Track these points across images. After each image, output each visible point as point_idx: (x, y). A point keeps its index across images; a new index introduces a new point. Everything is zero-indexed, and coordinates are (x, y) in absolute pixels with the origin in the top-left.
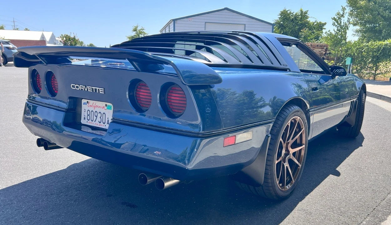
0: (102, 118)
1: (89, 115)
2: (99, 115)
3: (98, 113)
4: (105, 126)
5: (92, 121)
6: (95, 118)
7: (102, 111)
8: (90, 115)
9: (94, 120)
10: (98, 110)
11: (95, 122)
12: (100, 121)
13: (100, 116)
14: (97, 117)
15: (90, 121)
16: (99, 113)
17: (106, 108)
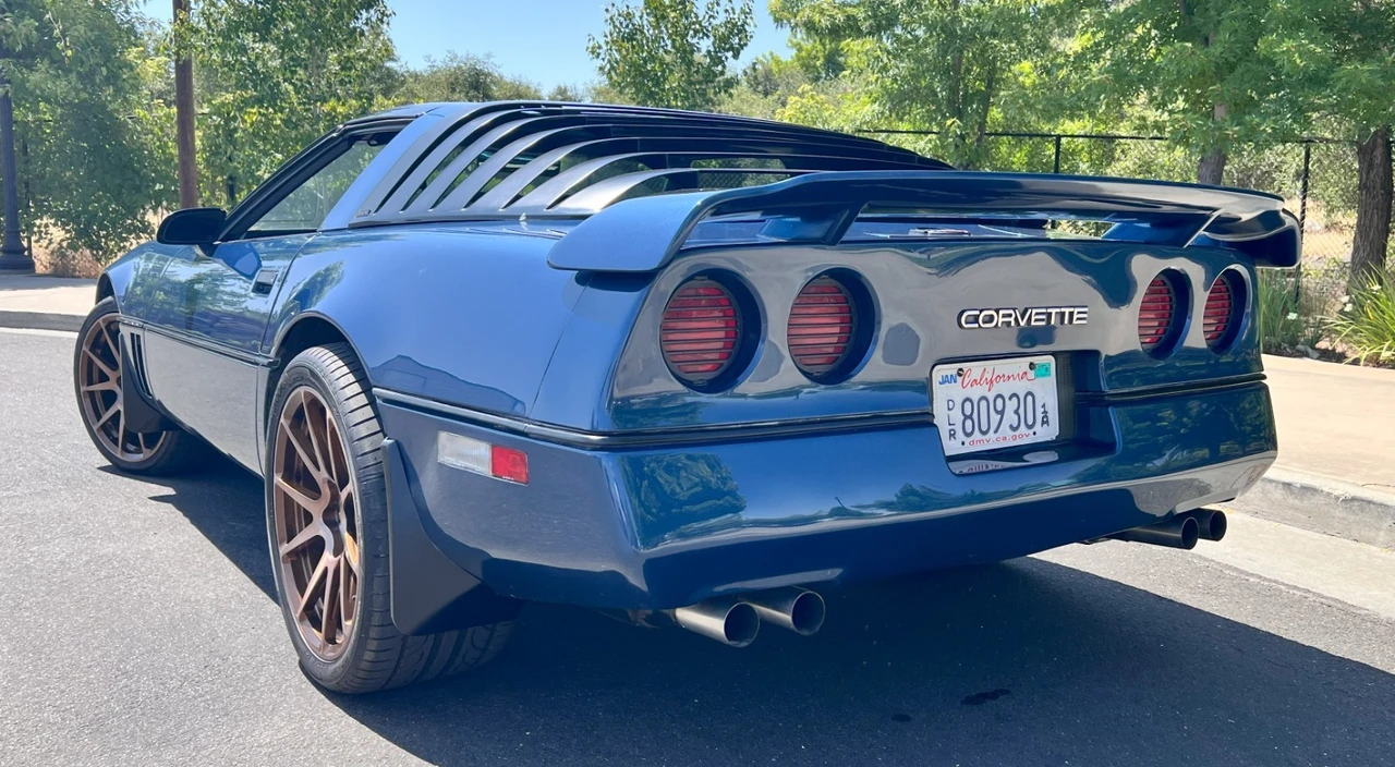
0: (1021, 411)
1: (970, 417)
2: (1012, 405)
3: (1007, 400)
4: (1035, 433)
5: (984, 433)
6: (995, 418)
7: (1021, 387)
8: (975, 416)
9: (994, 426)
10: (1005, 388)
11: (996, 432)
12: (1015, 425)
13: (1016, 407)
14: (1002, 413)
15: (977, 435)
16: (1010, 399)
17: (1031, 374)
